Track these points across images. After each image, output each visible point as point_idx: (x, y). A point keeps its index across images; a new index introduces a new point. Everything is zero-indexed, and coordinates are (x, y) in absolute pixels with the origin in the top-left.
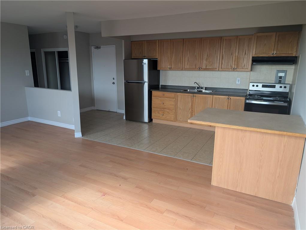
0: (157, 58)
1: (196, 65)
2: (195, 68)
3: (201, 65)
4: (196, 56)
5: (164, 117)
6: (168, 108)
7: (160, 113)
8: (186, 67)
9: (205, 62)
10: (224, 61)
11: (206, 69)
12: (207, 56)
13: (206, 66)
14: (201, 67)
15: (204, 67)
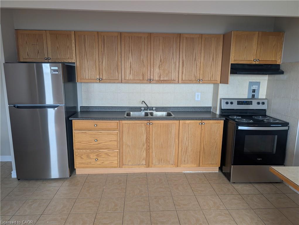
0: (74, 63)
1: (143, 75)
2: (143, 79)
3: (152, 74)
4: (143, 61)
5: (98, 163)
6: (106, 147)
7: (91, 157)
8: (127, 79)
9: (157, 70)
10: (186, 70)
11: (160, 81)
12: (161, 61)
13: (160, 77)
14: (152, 77)
15: (157, 78)
